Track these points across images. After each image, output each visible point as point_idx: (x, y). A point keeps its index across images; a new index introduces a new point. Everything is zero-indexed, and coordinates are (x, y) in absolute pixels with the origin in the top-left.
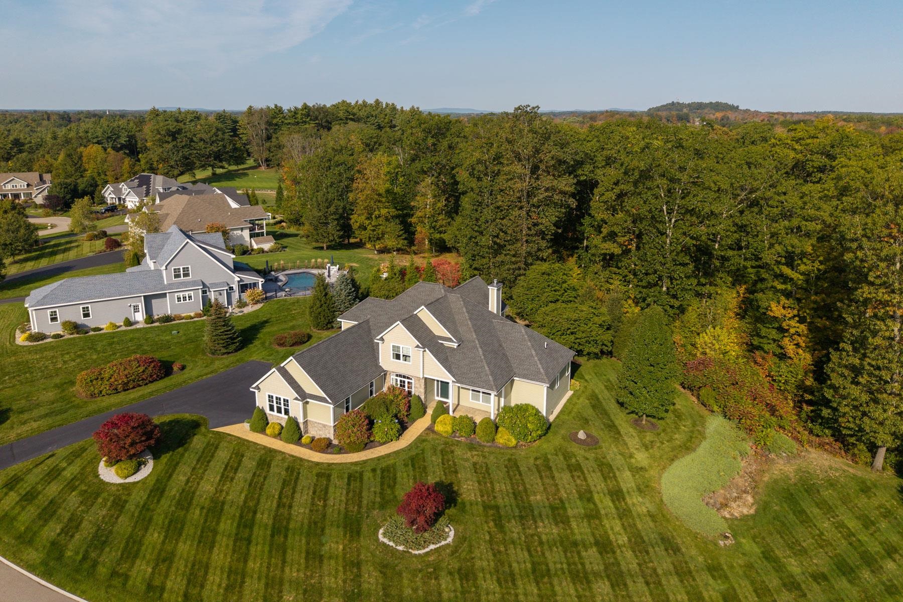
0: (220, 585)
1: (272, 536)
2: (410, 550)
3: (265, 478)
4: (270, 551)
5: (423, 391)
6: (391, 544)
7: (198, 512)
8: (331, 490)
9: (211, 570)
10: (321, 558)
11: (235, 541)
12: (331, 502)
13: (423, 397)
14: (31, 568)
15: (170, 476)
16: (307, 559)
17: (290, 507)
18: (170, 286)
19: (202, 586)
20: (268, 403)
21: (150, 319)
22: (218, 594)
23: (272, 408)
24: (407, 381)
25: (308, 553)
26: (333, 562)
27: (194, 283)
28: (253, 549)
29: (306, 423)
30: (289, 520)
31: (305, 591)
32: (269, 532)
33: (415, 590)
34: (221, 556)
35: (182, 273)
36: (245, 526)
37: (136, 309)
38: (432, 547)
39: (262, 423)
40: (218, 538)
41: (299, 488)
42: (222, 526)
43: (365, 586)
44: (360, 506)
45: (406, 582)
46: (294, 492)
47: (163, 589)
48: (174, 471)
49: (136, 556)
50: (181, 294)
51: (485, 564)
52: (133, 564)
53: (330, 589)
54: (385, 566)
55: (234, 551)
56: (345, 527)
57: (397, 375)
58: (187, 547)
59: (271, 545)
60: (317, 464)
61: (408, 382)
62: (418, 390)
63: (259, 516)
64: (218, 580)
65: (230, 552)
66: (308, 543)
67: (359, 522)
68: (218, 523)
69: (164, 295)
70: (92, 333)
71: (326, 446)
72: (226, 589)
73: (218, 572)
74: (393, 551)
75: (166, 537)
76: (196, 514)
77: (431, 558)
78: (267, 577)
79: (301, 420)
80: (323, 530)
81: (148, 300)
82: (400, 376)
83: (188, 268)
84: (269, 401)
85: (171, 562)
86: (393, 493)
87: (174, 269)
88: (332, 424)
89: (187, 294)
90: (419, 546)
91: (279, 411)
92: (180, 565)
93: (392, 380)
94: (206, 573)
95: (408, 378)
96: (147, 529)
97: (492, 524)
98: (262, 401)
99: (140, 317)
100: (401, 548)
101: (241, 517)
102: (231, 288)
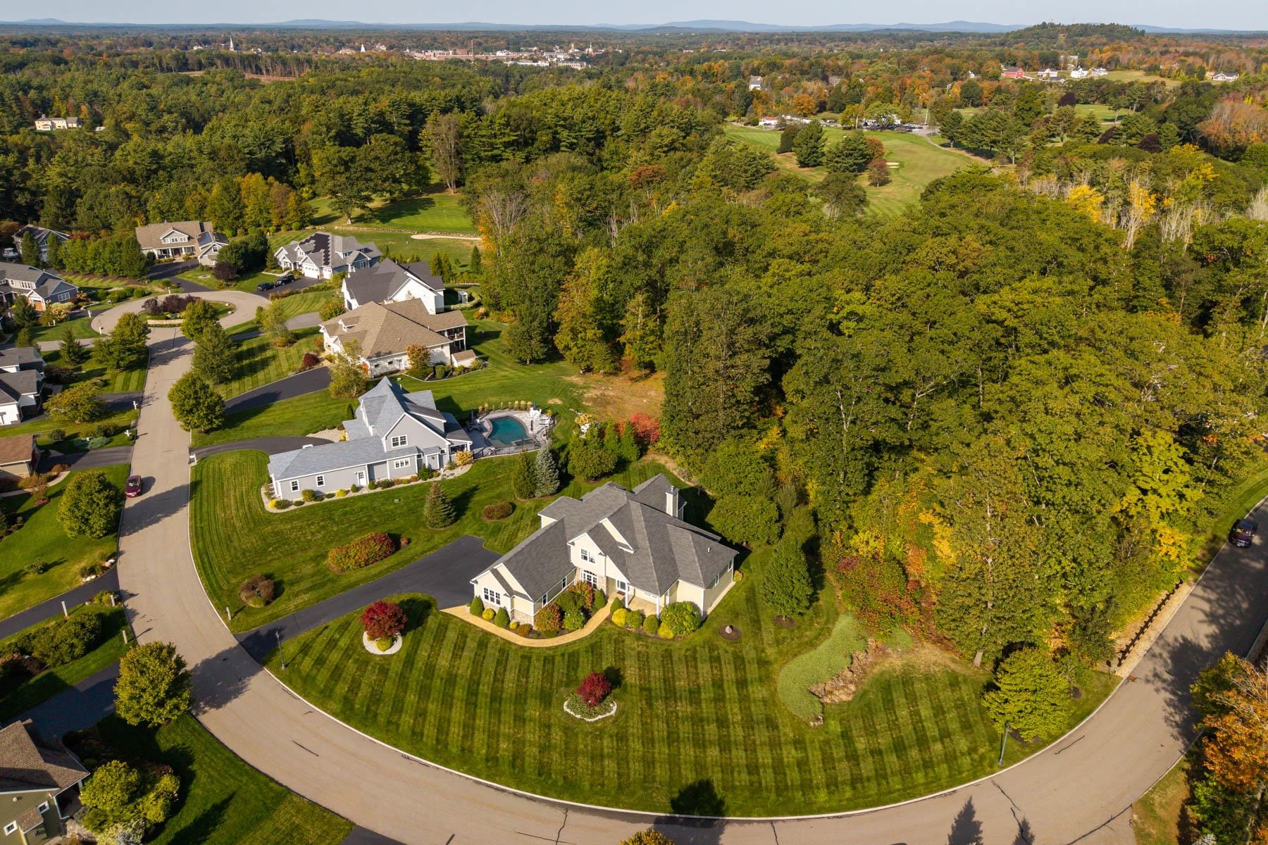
0: (458, 735)
1: (491, 702)
2: (585, 719)
3: (484, 658)
4: (490, 713)
5: (605, 585)
6: (572, 713)
7: (439, 681)
8: (531, 669)
9: (452, 724)
10: (524, 721)
11: (466, 705)
12: (531, 680)
13: (605, 591)
14: (335, 714)
15: (416, 651)
16: (515, 720)
17: (503, 682)
18: (390, 454)
19: (447, 734)
21: (373, 485)
22: (458, 740)
23: (487, 598)
24: (592, 577)
25: (515, 716)
26: (532, 724)
27: (410, 450)
28: (478, 711)
29: (513, 611)
30: (502, 692)
31: (514, 742)
32: (488, 700)
33: (586, 746)
34: (457, 714)
35: (399, 441)
36: (472, 694)
37: (361, 476)
38: (600, 717)
39: (479, 609)
40: (455, 701)
41: (509, 667)
42: (456, 693)
43: (553, 741)
44: (552, 684)
45: (580, 740)
46: (505, 670)
47: (422, 734)
48: (418, 646)
49: (401, 711)
50: (399, 461)
51: (635, 731)
52: (401, 716)
53: (530, 741)
54: (567, 729)
55: (466, 712)
56: (541, 699)
57: (585, 572)
58: (434, 707)
59: (491, 709)
60: (522, 647)
61: (594, 578)
62: (601, 585)
63: (481, 687)
64: (457, 731)
65: (463, 711)
66: (515, 709)
67: (550, 696)
68: (453, 691)
69: (384, 463)
70: (326, 500)
71: (528, 631)
72: (463, 737)
73: (456, 725)
74: (573, 719)
75: (419, 698)
76: (437, 683)
77: (599, 725)
78: (489, 731)
79: (509, 610)
80: (525, 700)
81: (370, 467)
82: (588, 572)
83: (405, 437)
85: (425, 717)
86: (576, 674)
87: (393, 439)
88: (533, 615)
89: (404, 460)
90: (591, 716)
91: (492, 600)
92: (431, 719)
93: (580, 577)
94: (449, 726)
95: (594, 575)
96: (406, 692)
97: (644, 702)
98: (479, 591)
99: (364, 482)
100: (578, 716)
101: (469, 687)
102: (443, 452)
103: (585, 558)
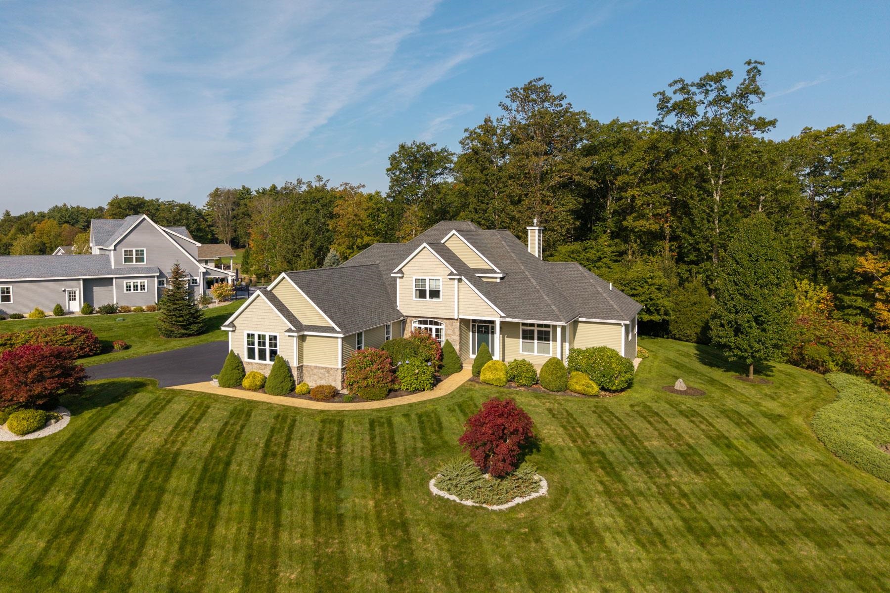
0: (165, 561)
1: (257, 491)
2: (484, 505)
3: (243, 427)
4: (254, 512)
5: (457, 338)
6: (453, 497)
7: (134, 466)
8: (346, 436)
9: (151, 541)
10: (340, 519)
11: (195, 501)
12: (348, 448)
13: (457, 348)
15: (94, 430)
16: (316, 520)
17: (284, 456)
18: (118, 271)
19: (133, 564)
20: (246, 347)
21: (88, 308)
22: (162, 574)
23: (251, 355)
24: (434, 327)
25: (317, 512)
26: (360, 524)
27: (149, 270)
28: (224, 510)
29: (300, 368)
30: (283, 471)
31: (317, 565)
32: (251, 487)
33: (507, 558)
35: (134, 256)
36: (212, 481)
37: (72, 297)
38: (518, 500)
39: (236, 375)
40: (166, 497)
41: (296, 434)
42: (173, 483)
43: (420, 554)
44: (394, 453)
45: (487, 547)
46: (289, 439)
47: (60, 570)
48: (100, 425)
49: (21, 526)
50: (132, 282)
51: (609, 520)
52: (12, 538)
53: (360, 561)
54: (450, 526)
55: (192, 513)
56: (375, 477)
57: (420, 322)
58: (112, 511)
59: (255, 503)
60: (322, 411)
61: (437, 330)
62: (450, 335)
63: (234, 467)
64: (162, 553)
65: (184, 516)
66: (316, 499)
67: (396, 472)
68: (166, 479)
69: (112, 279)
70: (10, 319)
71: (332, 395)
72: (176, 567)
73: (163, 543)
74: (458, 509)
75: (77, 500)
76: (131, 470)
77: (522, 515)
78: (250, 546)
79: (294, 364)
80: (339, 482)
81: (89, 285)
82: (425, 322)
83: (142, 251)
84: (249, 344)
85: (82, 533)
86: (441, 438)
87: (125, 251)
88: (340, 366)
89: (139, 281)
90: (496, 499)
91: (262, 356)
92: (97, 535)
93: (413, 326)
94: (142, 545)
95: (437, 324)
96: (46, 491)
97: (600, 471)
98: (237, 344)
99: (76, 307)
100: (469, 503)
101: (205, 469)
102: (195, 281)
103: (422, 294)
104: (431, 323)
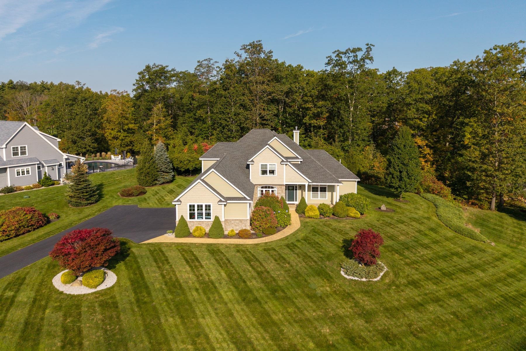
0: (264, 339)
1: (272, 293)
2: (371, 280)
3: (228, 260)
4: (281, 304)
5: (284, 195)
6: (356, 279)
7: (194, 293)
8: (285, 256)
10: (321, 298)
11: (247, 305)
12: (293, 263)
13: (285, 198)
16: (312, 301)
17: (267, 272)
18: (9, 162)
19: (250, 344)
20: (188, 212)
23: (192, 216)
24: (271, 190)
25: (309, 298)
26: (331, 299)
27: (31, 160)
28: (266, 307)
30: (275, 280)
31: (332, 323)
32: (268, 292)
33: (398, 301)
35: (19, 151)
36: (245, 292)
40: (230, 306)
41: (261, 260)
42: (225, 297)
43: (367, 307)
44: (314, 262)
45: (388, 298)
46: (260, 263)
48: (140, 272)
49: (166, 341)
50: (20, 169)
51: (417, 276)
52: (169, 347)
53: (347, 316)
54: (367, 292)
55: (252, 312)
56: (318, 276)
57: (262, 187)
58: (209, 320)
59: (277, 300)
61: (273, 191)
62: (280, 195)
63: (249, 283)
64: (258, 335)
66: (303, 292)
68: (220, 296)
69: (6, 169)
74: (362, 283)
75: (181, 318)
77: (387, 281)
78: (295, 321)
79: (222, 219)
80: (305, 281)
82: (266, 187)
83: (25, 147)
84: (190, 210)
85: (205, 335)
86: (325, 250)
87: (13, 148)
89: (25, 169)
91: (200, 216)
92: (214, 335)
93: (258, 190)
94: (244, 334)
95: (272, 188)
96: (157, 318)
97: (397, 255)
100: (364, 280)
101: (236, 287)
102: (60, 165)
103: (264, 172)
104: (269, 187)
